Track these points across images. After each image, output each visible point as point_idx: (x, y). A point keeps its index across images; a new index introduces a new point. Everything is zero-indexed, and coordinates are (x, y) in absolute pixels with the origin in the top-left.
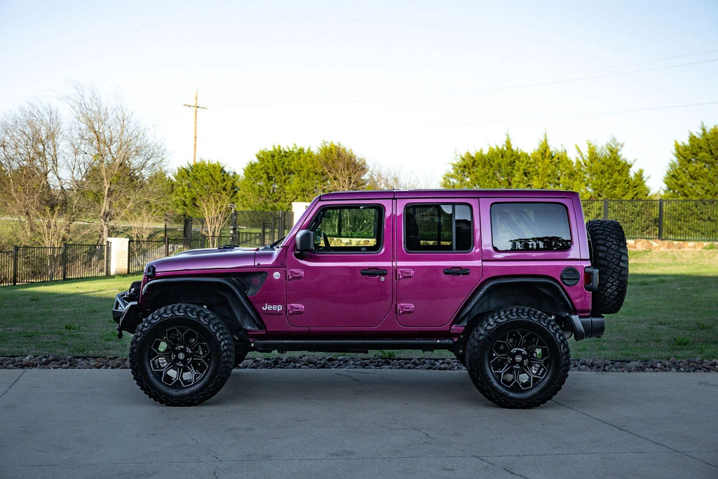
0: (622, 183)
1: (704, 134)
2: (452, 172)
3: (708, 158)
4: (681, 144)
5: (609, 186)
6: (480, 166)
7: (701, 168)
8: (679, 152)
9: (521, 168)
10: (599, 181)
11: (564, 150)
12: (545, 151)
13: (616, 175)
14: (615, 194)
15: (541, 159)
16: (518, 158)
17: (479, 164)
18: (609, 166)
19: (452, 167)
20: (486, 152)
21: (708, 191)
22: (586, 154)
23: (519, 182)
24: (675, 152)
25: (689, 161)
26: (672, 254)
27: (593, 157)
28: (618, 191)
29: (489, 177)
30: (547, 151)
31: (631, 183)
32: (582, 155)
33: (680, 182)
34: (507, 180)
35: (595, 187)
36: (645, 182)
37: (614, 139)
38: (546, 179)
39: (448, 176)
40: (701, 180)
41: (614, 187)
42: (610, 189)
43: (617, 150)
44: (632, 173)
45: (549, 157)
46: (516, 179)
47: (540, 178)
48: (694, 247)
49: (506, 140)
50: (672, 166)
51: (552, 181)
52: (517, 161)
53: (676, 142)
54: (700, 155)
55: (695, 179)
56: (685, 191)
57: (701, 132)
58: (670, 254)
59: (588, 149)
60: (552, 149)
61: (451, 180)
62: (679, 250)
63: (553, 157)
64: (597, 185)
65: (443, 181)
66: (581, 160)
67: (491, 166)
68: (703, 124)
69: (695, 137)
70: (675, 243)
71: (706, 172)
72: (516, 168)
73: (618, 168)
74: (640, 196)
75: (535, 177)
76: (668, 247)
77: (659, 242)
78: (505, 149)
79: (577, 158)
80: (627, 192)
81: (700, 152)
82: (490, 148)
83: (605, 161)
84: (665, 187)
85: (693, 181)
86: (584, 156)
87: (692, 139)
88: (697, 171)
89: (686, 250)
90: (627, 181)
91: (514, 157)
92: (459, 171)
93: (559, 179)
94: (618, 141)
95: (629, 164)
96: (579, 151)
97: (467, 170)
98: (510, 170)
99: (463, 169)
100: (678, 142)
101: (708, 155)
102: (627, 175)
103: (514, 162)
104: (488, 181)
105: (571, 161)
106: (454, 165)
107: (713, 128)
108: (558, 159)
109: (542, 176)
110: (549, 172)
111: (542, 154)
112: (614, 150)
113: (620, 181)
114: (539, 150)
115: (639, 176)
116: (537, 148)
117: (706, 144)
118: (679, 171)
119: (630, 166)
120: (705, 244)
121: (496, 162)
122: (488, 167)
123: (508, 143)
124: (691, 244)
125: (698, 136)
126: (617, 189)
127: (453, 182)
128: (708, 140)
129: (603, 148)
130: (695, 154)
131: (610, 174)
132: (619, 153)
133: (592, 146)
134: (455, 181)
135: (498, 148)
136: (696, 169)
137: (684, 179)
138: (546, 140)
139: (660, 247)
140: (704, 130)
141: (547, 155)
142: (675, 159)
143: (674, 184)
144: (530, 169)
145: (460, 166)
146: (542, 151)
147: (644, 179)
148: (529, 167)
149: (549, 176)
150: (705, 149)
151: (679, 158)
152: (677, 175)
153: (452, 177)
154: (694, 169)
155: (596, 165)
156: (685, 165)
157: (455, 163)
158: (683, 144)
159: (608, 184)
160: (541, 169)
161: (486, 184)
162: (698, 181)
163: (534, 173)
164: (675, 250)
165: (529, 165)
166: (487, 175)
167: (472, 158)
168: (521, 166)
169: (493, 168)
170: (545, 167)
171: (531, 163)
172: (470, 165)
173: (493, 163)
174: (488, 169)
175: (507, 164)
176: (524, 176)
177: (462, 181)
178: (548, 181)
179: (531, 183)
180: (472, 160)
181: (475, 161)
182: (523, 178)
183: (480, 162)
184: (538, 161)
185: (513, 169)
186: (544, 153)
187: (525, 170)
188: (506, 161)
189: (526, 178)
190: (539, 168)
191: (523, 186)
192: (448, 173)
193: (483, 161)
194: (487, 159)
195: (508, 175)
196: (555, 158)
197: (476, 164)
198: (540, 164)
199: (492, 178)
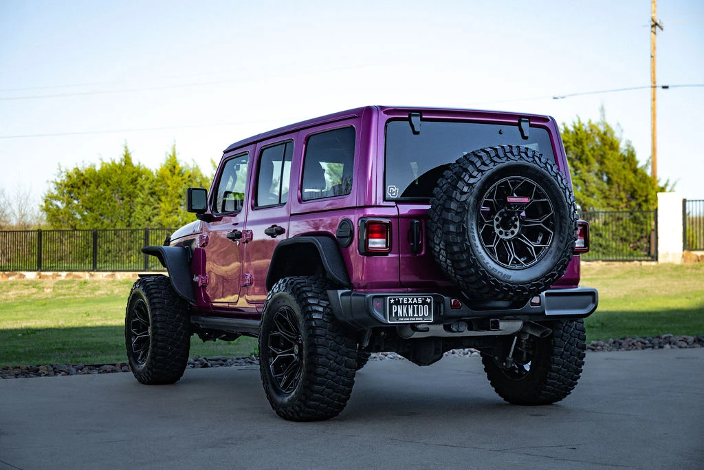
2: (56, 193)
6: (93, 186)
9: (146, 187)
11: (195, 166)
12: (174, 167)
15: (170, 177)
16: (140, 175)
17: (91, 183)
19: (55, 186)
20: (98, 168)
23: (143, 204)
29: (105, 198)
30: (177, 167)
34: (129, 202)
38: (177, 201)
39: (50, 197)
45: (179, 174)
46: (139, 200)
47: (169, 199)
49: (124, 153)
52: (139, 179)
60: (181, 165)
61: (54, 202)
63: (183, 175)
65: (44, 204)
67: (108, 184)
72: (139, 187)
75: (163, 198)
78: (123, 164)
82: (103, 163)
91: (136, 175)
92: (65, 191)
97: (76, 190)
98: (131, 190)
99: (70, 189)
103: (136, 180)
104: (104, 202)
105: (207, 178)
106: (57, 184)
108: (189, 176)
109: (171, 196)
111: (171, 171)
114: (165, 165)
116: (164, 163)
121: (115, 179)
122: (103, 186)
123: (127, 159)
127: (57, 206)
134: (59, 203)
135: (114, 163)
138: (174, 153)
141: (176, 172)
144: (156, 189)
145: (66, 186)
146: (170, 167)
148: (156, 186)
153: (56, 198)
157: (59, 181)
160: (170, 189)
161: (101, 207)
163: (162, 193)
165: (154, 183)
166: (104, 196)
167: (82, 175)
168: (145, 184)
169: (110, 187)
170: (175, 185)
171: (158, 181)
172: (80, 184)
173: (109, 181)
174: (104, 189)
175: (128, 182)
176: (149, 197)
177: (69, 203)
178: (178, 203)
179: (156, 205)
180: (82, 178)
181: (86, 179)
182: (149, 200)
183: (92, 180)
184: (166, 179)
185: (136, 188)
186: (173, 170)
187: (150, 189)
188: (126, 179)
189: (152, 200)
190: (169, 187)
191: (149, 208)
192: (50, 194)
193: (96, 179)
194: (101, 176)
195: (129, 196)
196: (186, 176)
197: (87, 182)
198: (169, 182)
199: (109, 199)
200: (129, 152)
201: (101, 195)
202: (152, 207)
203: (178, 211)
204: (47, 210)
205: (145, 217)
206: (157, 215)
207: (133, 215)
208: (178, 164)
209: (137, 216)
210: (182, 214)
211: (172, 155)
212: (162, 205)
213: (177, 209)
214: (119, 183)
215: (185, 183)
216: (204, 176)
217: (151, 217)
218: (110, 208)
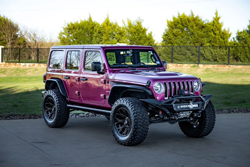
0: (143, 38)
1: (179, 16)
2: (63, 31)
3: (182, 27)
4: (169, 20)
5: (138, 39)
6: (77, 29)
7: (178, 31)
8: (169, 24)
9: (97, 30)
10: (133, 37)
11: (116, 22)
12: (108, 23)
13: (141, 34)
14: (140, 43)
15: (106, 26)
16: (95, 25)
17: (76, 28)
18: (138, 30)
19: (63, 29)
20: (79, 23)
21: (182, 41)
22: (127, 25)
23: (96, 37)
24: (167, 24)
25: (173, 28)
26: (178, 69)
27: (130, 26)
28: (142, 41)
29: (82, 34)
30: (109, 22)
31: (147, 38)
32: (125, 24)
33: (169, 38)
34: (91, 36)
35: (132, 39)
36: (153, 37)
37: (139, 18)
38: (109, 36)
39: (61, 33)
40: (179, 37)
41: (140, 40)
42: (138, 40)
43: (141, 23)
44: (147, 33)
45: (110, 25)
46: (94, 35)
47: (106, 35)
48: (187, 66)
49: (89, 17)
50: (166, 30)
51: (111, 36)
52: (95, 27)
53: (167, 20)
54: (178, 26)
55: (176, 36)
56: (172, 42)
57: (178, 15)
58: (177, 69)
59: (127, 22)
60: (110, 22)
62: (180, 68)
63: (111, 25)
64: (133, 39)
65: (59, 36)
66: (124, 27)
67: (83, 29)
68: (178, 12)
69: (175, 17)
70: (179, 65)
71: (181, 33)
72: (94, 30)
73: (142, 31)
74: (151, 44)
75: (104, 35)
76: (176, 67)
77: (172, 64)
78: (89, 21)
79: (123, 26)
80: (146, 42)
81: (178, 24)
82: (81, 20)
83: (135, 28)
84: (162, 40)
85: (175, 37)
86: (126, 25)
87: (174, 18)
88: (177, 33)
89: (184, 67)
90: (146, 37)
91: (93, 25)
92: (67, 31)
93: (114, 35)
94: (141, 19)
95: (146, 29)
96: (124, 23)
97: (71, 31)
98: (92, 31)
99: (69, 30)
100: (168, 20)
101: (181, 26)
102: (146, 34)
103: (94, 27)
104: (81, 36)
105: (120, 27)
106: (64, 28)
107: (183, 13)
108: (114, 26)
109: (107, 34)
110: (110, 32)
111: (107, 24)
112: (139, 23)
113: (143, 37)
115: (150, 35)
116: (104, 21)
117: (180, 21)
118: (169, 33)
119: (147, 30)
120: (192, 65)
121: (85, 27)
122: (81, 29)
123: (90, 19)
124: (186, 65)
125: (176, 17)
126: (142, 40)
128: (181, 19)
129: (134, 21)
130: (176, 25)
131: (138, 33)
132: (142, 24)
133: (129, 20)
134: (64, 36)
135: (85, 21)
136: (176, 32)
137: (172, 36)
138: (108, 17)
139: (172, 66)
140: (179, 14)
141: (109, 24)
142: (167, 27)
143: (166, 38)
144: (101, 31)
145: (67, 29)
147: (152, 36)
148: (101, 30)
149: (110, 34)
150: (180, 23)
151: (168, 27)
152: (168, 34)
153: (63, 34)
154: (175, 32)
155: (132, 29)
156: (171, 30)
157: (65, 27)
158: (170, 20)
159: (137, 38)
160: (106, 31)
162: (177, 37)
163: (103, 32)
164: (179, 68)
165: (100, 29)
166: (81, 33)
167: (73, 25)
168: (97, 29)
169: (84, 30)
170: (108, 30)
171: (102, 28)
172: (72, 28)
173: (84, 28)
174: (82, 31)
175: (90, 28)
176: (98, 34)
177: (68, 36)
178: (110, 36)
179: (101, 37)
180: (73, 26)
181: (75, 26)
182: (98, 35)
183: (77, 27)
184: (105, 27)
185: (93, 30)
186: (107, 23)
187: (99, 31)
188: (90, 27)
189: (99, 35)
190: (106, 30)
191: (98, 38)
192: (61, 32)
193: (79, 27)
194: (80, 26)
195: (91, 33)
196: (112, 26)
197: (75, 28)
198: (106, 28)
199: (83, 35)
200: (91, 16)
201: (80, 33)
202: (100, 38)
203: (109, 40)
204: (60, 38)
205: (97, 42)
206: (101, 41)
207: (92, 41)
208: (109, 21)
209: (94, 41)
210: (111, 41)
211: (107, 18)
212: (103, 37)
213: (109, 39)
214: (87, 28)
215: (112, 29)
216: (119, 26)
217: (99, 42)
218: (84, 38)
